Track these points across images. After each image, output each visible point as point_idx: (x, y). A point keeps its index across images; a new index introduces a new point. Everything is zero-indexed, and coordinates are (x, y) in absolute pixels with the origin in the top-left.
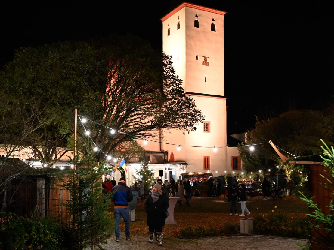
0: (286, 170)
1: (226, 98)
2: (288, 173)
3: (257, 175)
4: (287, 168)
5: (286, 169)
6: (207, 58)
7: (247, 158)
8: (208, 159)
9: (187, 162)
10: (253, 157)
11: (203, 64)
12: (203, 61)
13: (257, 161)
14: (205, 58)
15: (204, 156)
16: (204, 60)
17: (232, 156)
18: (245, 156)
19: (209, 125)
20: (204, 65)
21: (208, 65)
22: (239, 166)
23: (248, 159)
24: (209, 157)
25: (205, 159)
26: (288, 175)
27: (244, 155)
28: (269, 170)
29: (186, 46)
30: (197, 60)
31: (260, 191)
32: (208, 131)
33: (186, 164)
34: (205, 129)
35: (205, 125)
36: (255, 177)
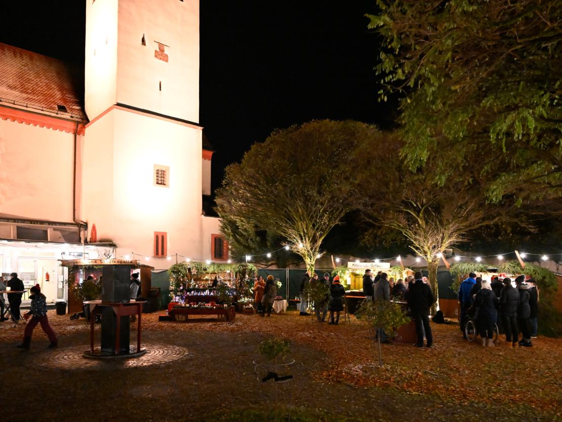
0: (305, 256)
1: (202, 128)
2: (309, 263)
3: (243, 266)
4: (308, 251)
5: (306, 253)
6: (165, 47)
7: (232, 236)
8: (163, 237)
9: (115, 242)
10: (244, 233)
11: (156, 56)
12: (156, 51)
13: (252, 240)
14: (161, 47)
15: (155, 233)
16: (158, 50)
17: (212, 235)
18: (230, 231)
19: (167, 174)
20: (157, 58)
21: (167, 61)
22: (225, 254)
23: (234, 236)
24: (166, 233)
25: (157, 237)
26: (308, 267)
27: (228, 229)
28: (269, 255)
29: (119, 12)
30: (144, 46)
31: (248, 303)
32: (164, 184)
33: (113, 245)
34: (158, 180)
35: (157, 173)
36: (237, 270)
